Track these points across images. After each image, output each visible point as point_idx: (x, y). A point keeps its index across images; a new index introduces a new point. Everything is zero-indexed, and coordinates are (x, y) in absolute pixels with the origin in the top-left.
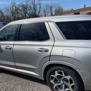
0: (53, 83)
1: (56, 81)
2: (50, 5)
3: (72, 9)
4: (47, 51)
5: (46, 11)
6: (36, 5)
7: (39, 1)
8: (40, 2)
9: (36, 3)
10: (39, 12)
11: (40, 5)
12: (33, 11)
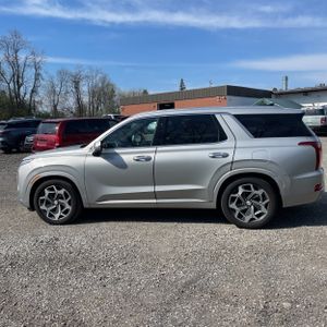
0: (235, 208)
1: (239, 203)
2: (73, 71)
3: (145, 92)
4: (226, 156)
5: (58, 89)
6: (22, 66)
7: (33, 53)
8: (38, 60)
9: (21, 61)
10: (33, 91)
11: (37, 67)
12: (11, 85)
